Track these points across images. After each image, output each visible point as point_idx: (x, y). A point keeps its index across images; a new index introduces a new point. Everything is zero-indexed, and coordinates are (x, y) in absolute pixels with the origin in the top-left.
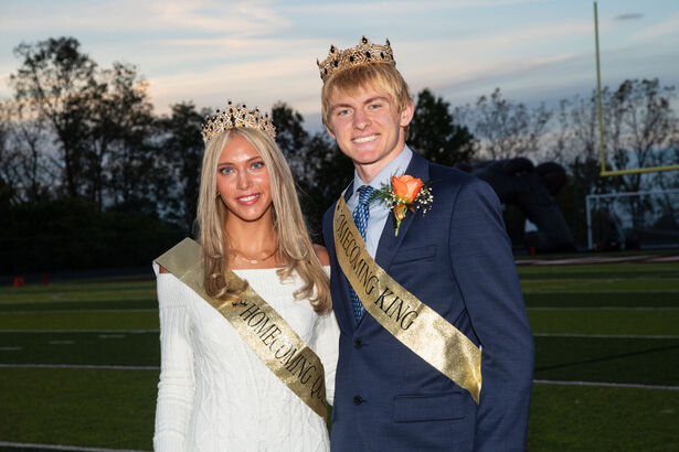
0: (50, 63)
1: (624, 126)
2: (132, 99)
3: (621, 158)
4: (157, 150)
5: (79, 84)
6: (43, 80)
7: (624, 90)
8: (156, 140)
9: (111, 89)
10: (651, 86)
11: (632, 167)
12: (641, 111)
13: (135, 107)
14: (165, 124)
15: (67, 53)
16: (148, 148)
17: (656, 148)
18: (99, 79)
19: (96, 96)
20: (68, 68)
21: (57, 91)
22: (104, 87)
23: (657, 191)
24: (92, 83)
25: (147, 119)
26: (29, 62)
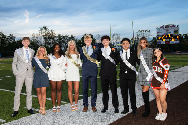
0: (43, 29)
1: (114, 39)
2: (53, 34)
3: (114, 43)
4: (56, 40)
5: (47, 32)
6: (42, 31)
7: (114, 35)
8: (56, 39)
9: (51, 32)
10: (117, 34)
11: (115, 44)
12: (116, 37)
13: (53, 35)
14: (57, 37)
15: (45, 28)
16: (55, 40)
17: (118, 42)
18: (49, 31)
19: (49, 33)
20: (45, 30)
21: (44, 33)
22: (50, 32)
23: (118, 47)
24: (48, 32)
25: (55, 36)
26: (41, 29)
